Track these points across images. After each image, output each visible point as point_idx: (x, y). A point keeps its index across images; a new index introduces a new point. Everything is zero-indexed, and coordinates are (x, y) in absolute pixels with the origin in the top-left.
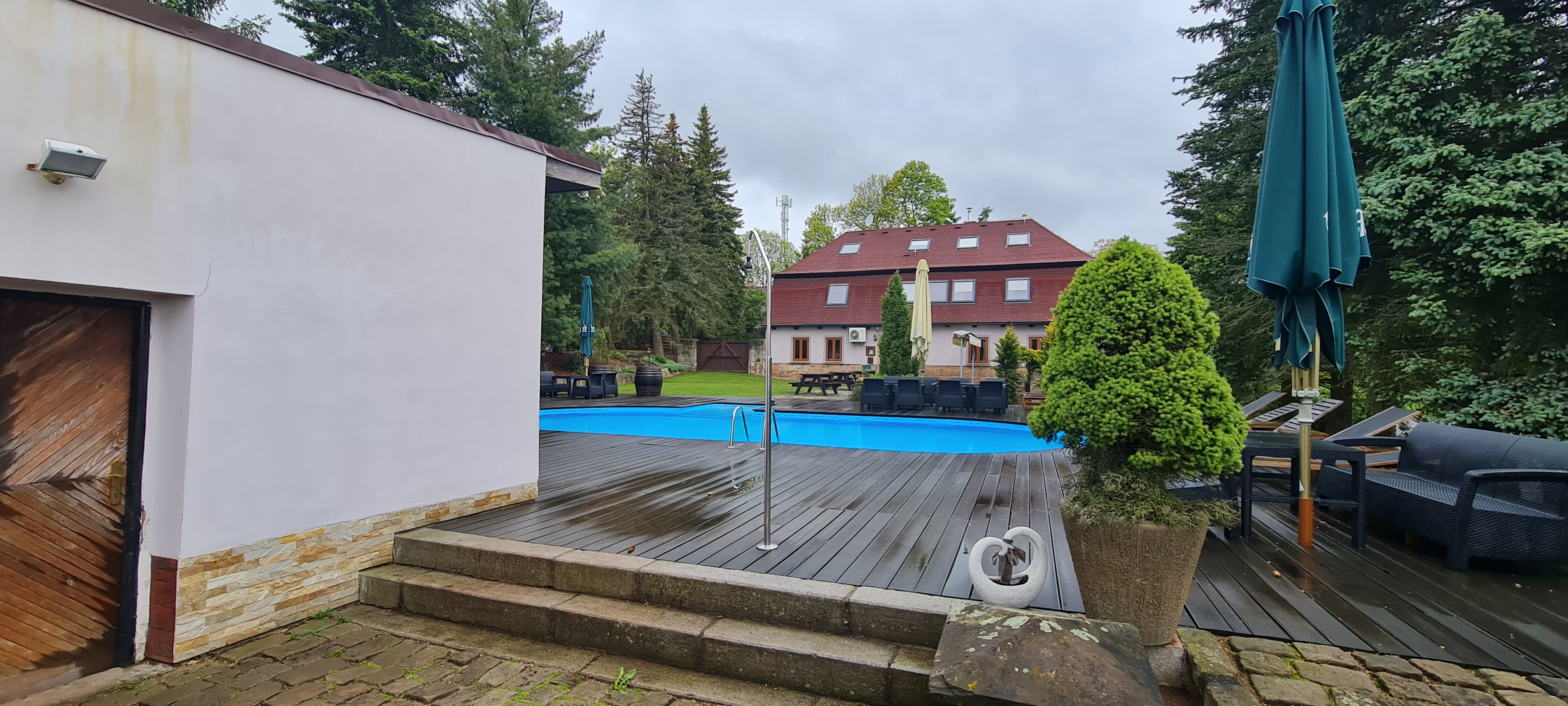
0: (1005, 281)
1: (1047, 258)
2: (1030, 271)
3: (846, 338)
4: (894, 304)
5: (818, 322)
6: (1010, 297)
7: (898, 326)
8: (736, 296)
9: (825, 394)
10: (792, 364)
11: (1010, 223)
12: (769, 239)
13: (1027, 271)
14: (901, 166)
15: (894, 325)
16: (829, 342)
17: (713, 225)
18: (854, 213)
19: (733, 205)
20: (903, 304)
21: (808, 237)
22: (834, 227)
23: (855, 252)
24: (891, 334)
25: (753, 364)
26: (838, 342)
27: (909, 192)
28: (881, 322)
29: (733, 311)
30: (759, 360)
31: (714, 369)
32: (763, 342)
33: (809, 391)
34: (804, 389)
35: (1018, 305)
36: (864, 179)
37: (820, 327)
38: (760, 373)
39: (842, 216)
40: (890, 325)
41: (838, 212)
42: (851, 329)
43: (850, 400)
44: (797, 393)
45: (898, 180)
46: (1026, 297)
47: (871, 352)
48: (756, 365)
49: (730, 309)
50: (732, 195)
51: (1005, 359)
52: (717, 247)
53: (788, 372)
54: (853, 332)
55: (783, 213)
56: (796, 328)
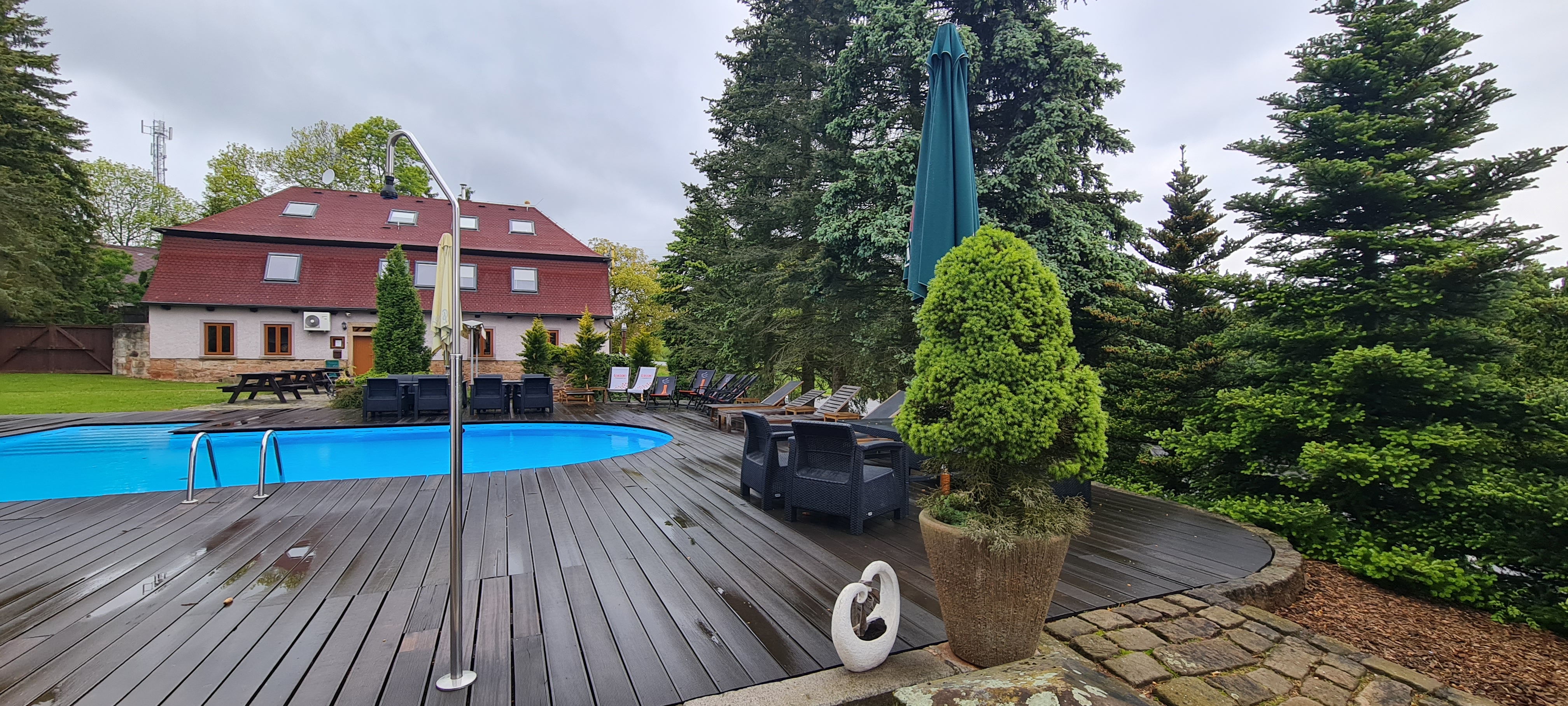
0: (510, 269)
1: (554, 250)
2: (537, 261)
3: (299, 326)
4: (395, 285)
5: (251, 302)
6: (516, 287)
7: (401, 312)
8: (76, 256)
9: (283, 401)
10: (203, 359)
11: (511, 209)
12: (128, 178)
13: (534, 261)
14: (363, 120)
15: (395, 310)
16: (271, 331)
17: (20, 137)
18: (294, 164)
19: (65, 112)
20: (408, 285)
21: (215, 184)
22: (260, 177)
23: (309, 214)
24: (392, 322)
25: (123, 360)
26: (286, 332)
27: (374, 153)
28: (376, 307)
29: (70, 280)
30: (135, 354)
31: (34, 369)
32: (143, 328)
33: (252, 397)
34: (244, 396)
35: (524, 295)
36: (309, 125)
37: (254, 309)
38: (139, 372)
39: (274, 166)
40: (389, 310)
41: (267, 160)
42: (306, 314)
43: (333, 407)
44: (232, 401)
45: (361, 134)
46: (533, 288)
47: (338, 344)
48: (129, 362)
49: (64, 276)
50: (64, 97)
51: (533, 352)
52: (34, 173)
53: (195, 371)
54: (311, 317)
55: (156, 146)
56: (211, 309)
